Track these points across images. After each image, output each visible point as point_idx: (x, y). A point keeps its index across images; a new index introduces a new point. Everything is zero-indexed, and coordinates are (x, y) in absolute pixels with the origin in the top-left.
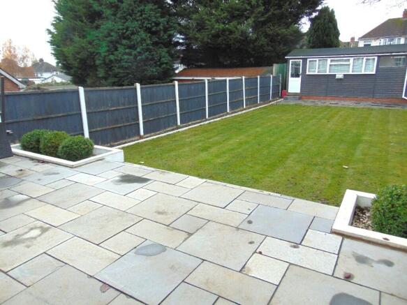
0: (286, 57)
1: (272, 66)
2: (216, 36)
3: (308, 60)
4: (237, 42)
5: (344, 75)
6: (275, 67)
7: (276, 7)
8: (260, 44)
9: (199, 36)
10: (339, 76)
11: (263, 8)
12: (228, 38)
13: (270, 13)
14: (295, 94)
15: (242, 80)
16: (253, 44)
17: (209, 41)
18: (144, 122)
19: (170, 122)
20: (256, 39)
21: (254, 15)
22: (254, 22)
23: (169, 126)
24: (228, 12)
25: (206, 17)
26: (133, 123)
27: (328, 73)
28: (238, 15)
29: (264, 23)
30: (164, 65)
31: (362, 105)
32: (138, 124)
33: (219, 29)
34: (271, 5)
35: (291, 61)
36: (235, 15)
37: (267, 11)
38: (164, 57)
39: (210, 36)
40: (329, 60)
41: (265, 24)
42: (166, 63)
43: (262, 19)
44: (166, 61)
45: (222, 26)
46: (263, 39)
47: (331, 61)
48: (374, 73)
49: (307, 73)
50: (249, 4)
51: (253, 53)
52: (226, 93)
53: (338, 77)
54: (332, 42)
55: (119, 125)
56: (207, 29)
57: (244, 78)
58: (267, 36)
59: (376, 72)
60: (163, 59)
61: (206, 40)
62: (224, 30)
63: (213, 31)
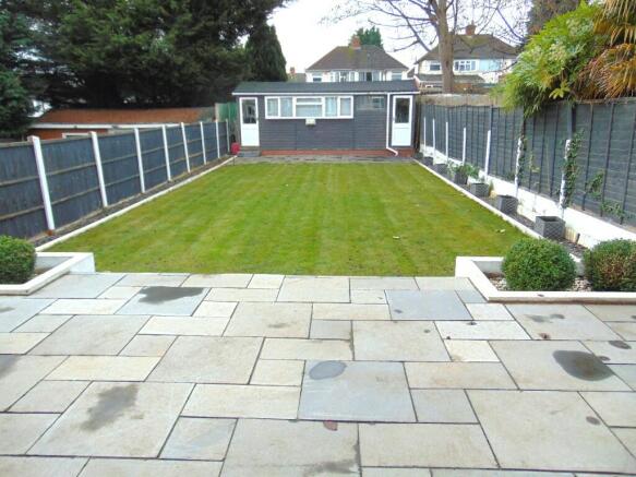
0: (234, 94)
1: (213, 105)
2: (114, 55)
3: (266, 98)
4: (153, 66)
5: (317, 120)
6: (218, 108)
7: (209, 17)
8: (190, 72)
9: (80, 52)
10: (311, 120)
11: (190, 15)
12: (135, 59)
13: (202, 25)
14: (252, 149)
15: (180, 128)
16: (179, 70)
17: (102, 62)
18: (53, 206)
19: (91, 203)
20: (184, 64)
21: (177, 26)
22: (177, 36)
23: (90, 210)
24: (131, 16)
25: (91, 21)
26: (34, 209)
27: (294, 117)
28: (149, 23)
29: (193, 39)
30: (14, 103)
31: (345, 160)
32: (43, 211)
33: (120, 43)
34: (200, 13)
35: (241, 99)
36: (145, 22)
37: (196, 21)
38: (11, 87)
39: (103, 55)
40: (294, 99)
41: (195, 42)
42: (18, 99)
43: (190, 33)
44: (17, 95)
45: (123, 39)
46: (194, 64)
47: (298, 100)
48: (351, 117)
49: (267, 117)
50: (167, 7)
51: (181, 85)
52: (163, 150)
53: (308, 122)
54: (279, 73)
55: (12, 215)
56: (96, 42)
57: (183, 125)
58: (199, 59)
59: (355, 115)
60: (9, 91)
61: (95, 60)
62: (127, 47)
63: (109, 47)
